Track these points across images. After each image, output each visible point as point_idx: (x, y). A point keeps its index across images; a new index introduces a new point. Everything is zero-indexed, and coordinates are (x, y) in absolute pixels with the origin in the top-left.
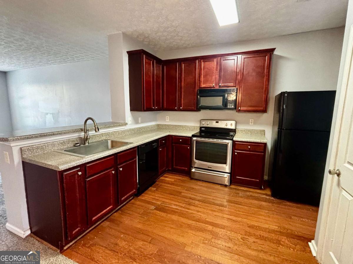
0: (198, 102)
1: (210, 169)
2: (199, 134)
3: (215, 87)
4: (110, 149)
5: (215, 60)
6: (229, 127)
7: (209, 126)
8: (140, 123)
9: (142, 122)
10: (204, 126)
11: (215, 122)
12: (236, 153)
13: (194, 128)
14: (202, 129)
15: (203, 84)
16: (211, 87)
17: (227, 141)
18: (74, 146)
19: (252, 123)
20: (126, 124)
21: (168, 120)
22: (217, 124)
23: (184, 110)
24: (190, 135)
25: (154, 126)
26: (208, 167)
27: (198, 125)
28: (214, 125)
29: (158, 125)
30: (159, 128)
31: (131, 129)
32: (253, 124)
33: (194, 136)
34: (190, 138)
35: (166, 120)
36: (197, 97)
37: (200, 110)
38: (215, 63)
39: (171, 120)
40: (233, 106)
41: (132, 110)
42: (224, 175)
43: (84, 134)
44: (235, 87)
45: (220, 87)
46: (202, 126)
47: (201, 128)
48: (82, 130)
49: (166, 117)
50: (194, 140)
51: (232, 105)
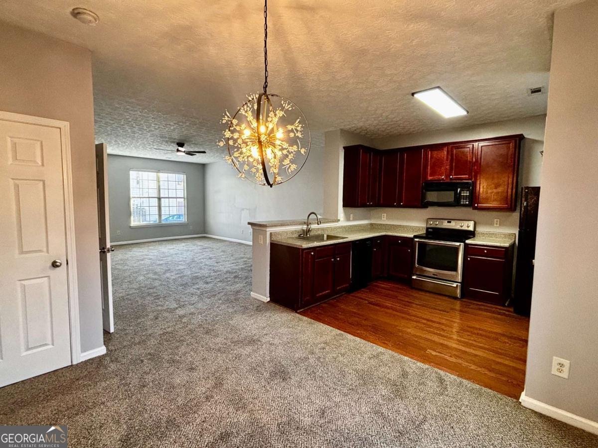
0: (424, 196)
1: (436, 277)
2: (424, 235)
3: (444, 180)
4: (326, 241)
5: (446, 149)
6: (465, 228)
7: (439, 226)
8: (352, 220)
9: (354, 220)
10: (432, 226)
11: (446, 222)
12: (469, 259)
13: (419, 229)
14: (429, 230)
15: (430, 176)
16: (441, 180)
17: (458, 244)
18: (299, 236)
19: (496, 224)
20: (339, 220)
21: (385, 219)
22: (449, 224)
23: (404, 207)
24: (411, 236)
25: (367, 225)
26: (434, 274)
27: (424, 225)
28: (445, 225)
29: (372, 225)
30: (372, 227)
31: (342, 226)
32: (498, 225)
33: (416, 237)
34: (411, 239)
35: (383, 219)
36: (422, 191)
37: (427, 207)
38: (446, 153)
39: (388, 218)
40: (467, 203)
41: (344, 206)
42: (453, 284)
43: (306, 226)
44: (471, 179)
45: (451, 179)
46: (429, 226)
47: (427, 229)
48: (305, 223)
49: (383, 214)
50: (416, 241)
51: (466, 201)
